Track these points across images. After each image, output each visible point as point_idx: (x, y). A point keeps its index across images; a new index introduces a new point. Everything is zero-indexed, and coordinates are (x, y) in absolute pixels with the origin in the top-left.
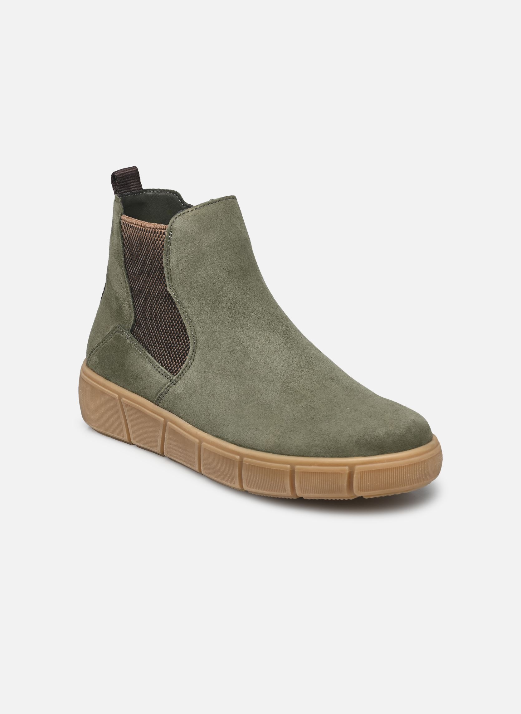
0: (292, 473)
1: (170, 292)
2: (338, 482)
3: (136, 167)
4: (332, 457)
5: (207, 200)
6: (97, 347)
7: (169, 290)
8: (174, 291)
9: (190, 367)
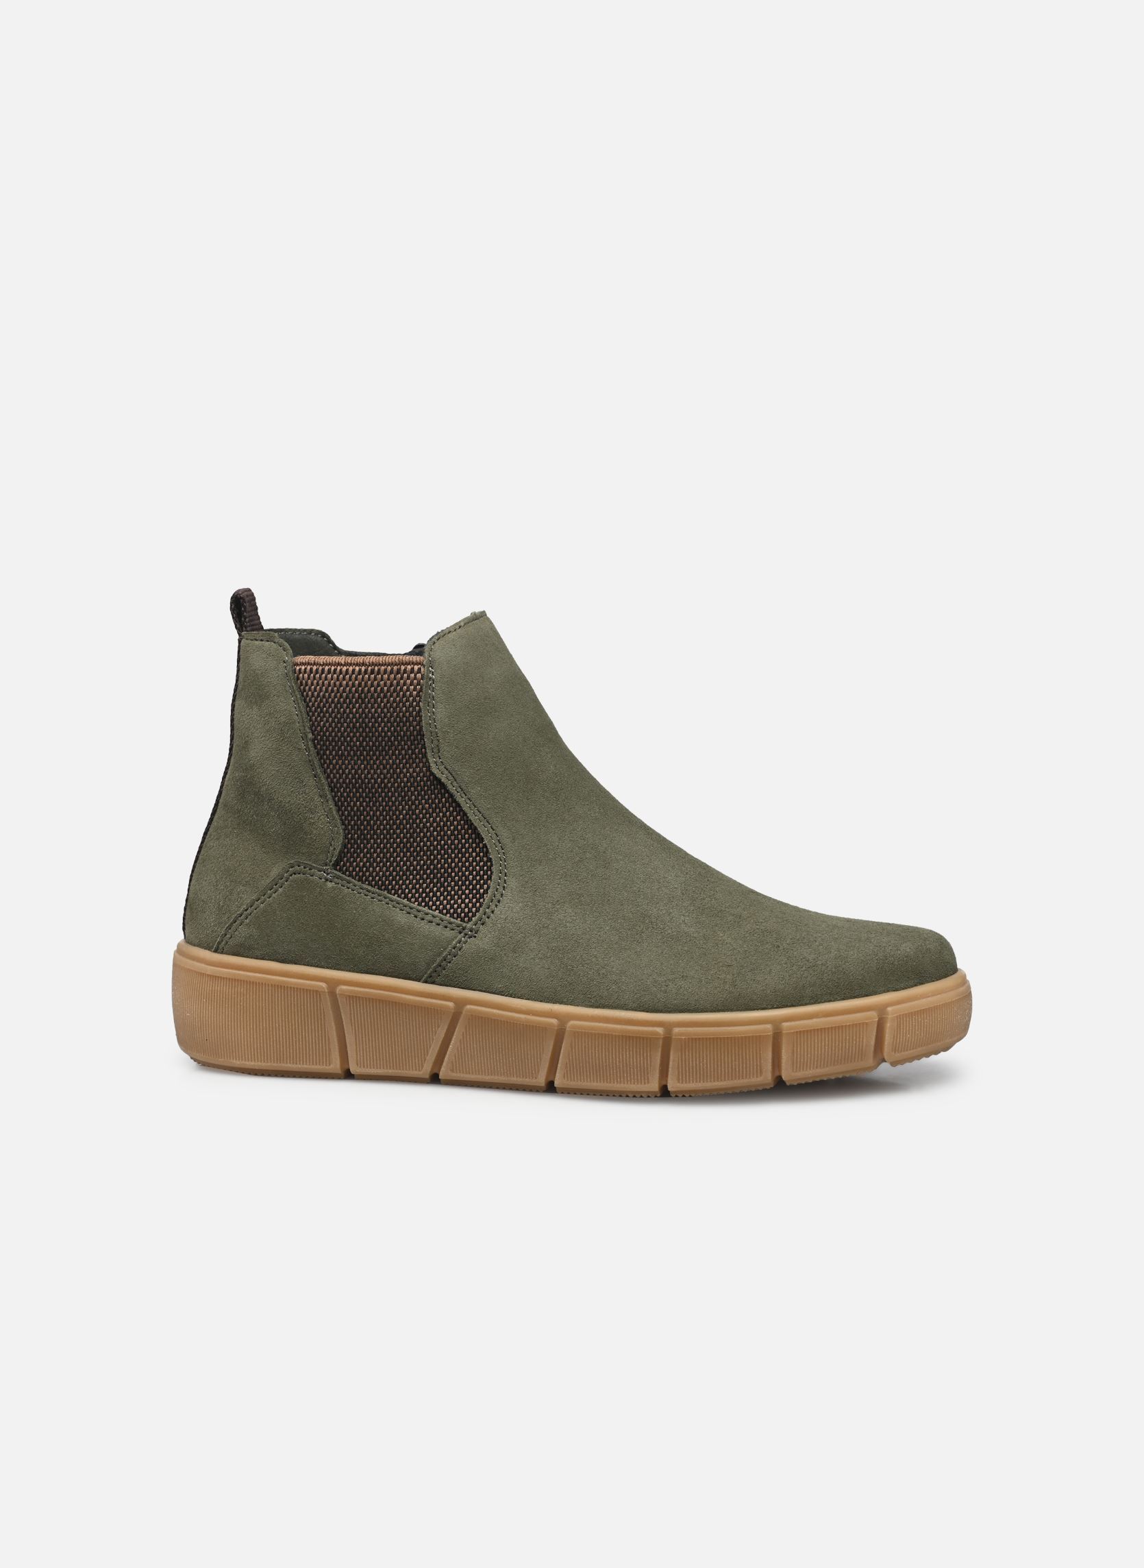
0: (777, 1037)
1: (438, 775)
2: (861, 1039)
3: (249, 590)
4: (843, 999)
5: (468, 614)
6: (246, 910)
7: (435, 770)
8: (446, 772)
9: (499, 901)
